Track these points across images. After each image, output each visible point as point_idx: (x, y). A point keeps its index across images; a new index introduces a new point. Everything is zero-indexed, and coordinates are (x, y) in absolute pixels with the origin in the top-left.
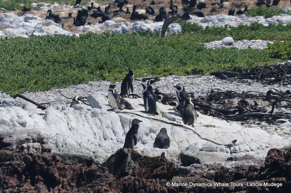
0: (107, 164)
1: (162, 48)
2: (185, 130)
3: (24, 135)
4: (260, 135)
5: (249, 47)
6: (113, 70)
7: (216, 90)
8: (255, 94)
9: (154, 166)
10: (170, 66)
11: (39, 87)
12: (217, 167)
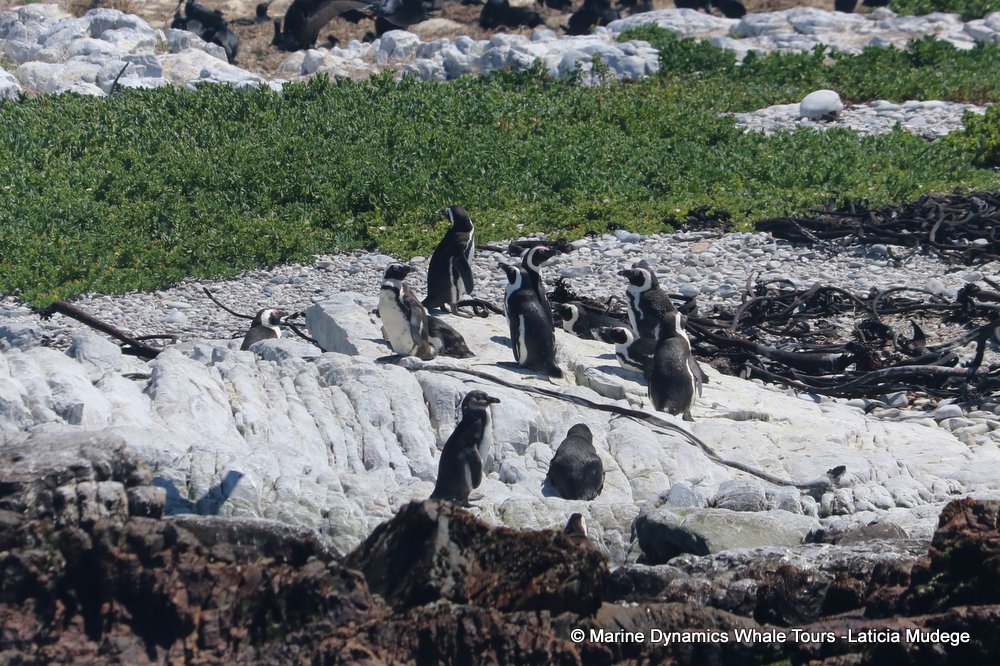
0: (364, 558)
1: (583, 133)
2: (658, 432)
3: (65, 454)
4: (931, 447)
5: (897, 127)
6: (403, 215)
7: (775, 286)
8: (917, 299)
9: (532, 563)
10: (611, 197)
11: (136, 276)
12: (765, 568)
